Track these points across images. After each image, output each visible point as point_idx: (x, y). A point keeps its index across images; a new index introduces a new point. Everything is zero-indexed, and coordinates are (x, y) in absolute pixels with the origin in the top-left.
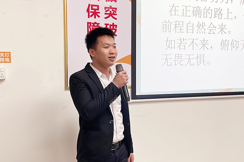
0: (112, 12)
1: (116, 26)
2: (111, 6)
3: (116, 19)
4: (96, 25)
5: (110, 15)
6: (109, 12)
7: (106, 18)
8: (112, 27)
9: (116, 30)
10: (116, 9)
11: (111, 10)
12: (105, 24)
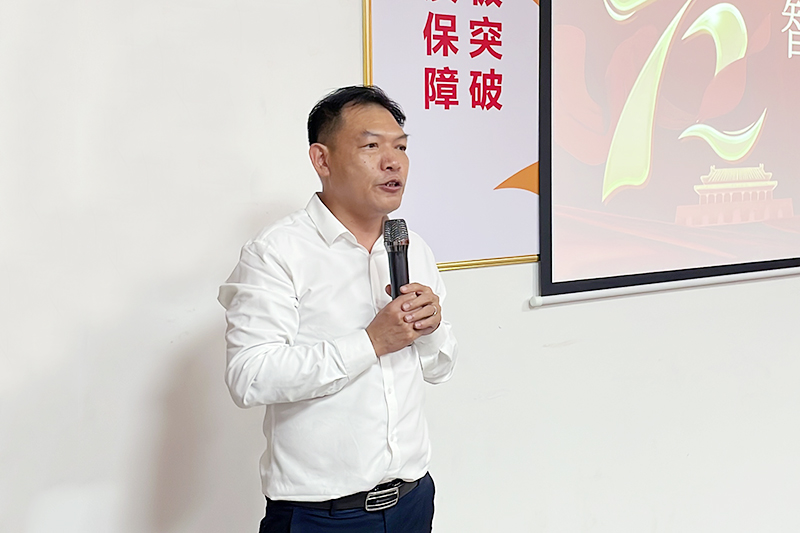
0: (490, 36)
1: (499, 77)
2: (486, 18)
3: (499, 56)
4: (447, 76)
5: (486, 44)
6: (480, 37)
7: (473, 55)
8: (489, 82)
9: (499, 90)
10: (499, 26)
11: (486, 29)
12: (472, 73)
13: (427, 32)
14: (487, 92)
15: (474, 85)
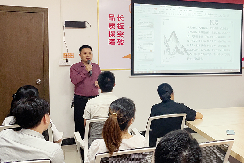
0: (121, 34)
2: (121, 31)
3: (123, 37)
4: (113, 40)
7: (118, 37)
9: (123, 42)
12: (118, 40)
13: (109, 33)
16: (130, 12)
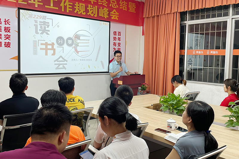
0: (8, 37)
1: (10, 43)
2: (7, 34)
3: (10, 40)
5: (7, 38)
6: (6, 37)
7: (5, 40)
8: (8, 44)
9: (10, 45)
10: (10, 35)
11: (7, 36)
12: (5, 42)
14: (8, 45)
15: (5, 44)
16: (17, 17)
